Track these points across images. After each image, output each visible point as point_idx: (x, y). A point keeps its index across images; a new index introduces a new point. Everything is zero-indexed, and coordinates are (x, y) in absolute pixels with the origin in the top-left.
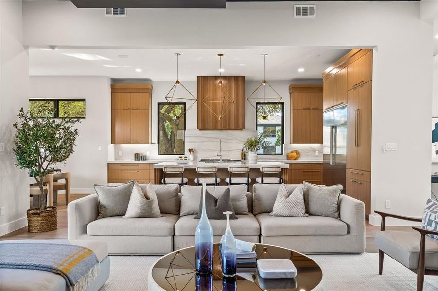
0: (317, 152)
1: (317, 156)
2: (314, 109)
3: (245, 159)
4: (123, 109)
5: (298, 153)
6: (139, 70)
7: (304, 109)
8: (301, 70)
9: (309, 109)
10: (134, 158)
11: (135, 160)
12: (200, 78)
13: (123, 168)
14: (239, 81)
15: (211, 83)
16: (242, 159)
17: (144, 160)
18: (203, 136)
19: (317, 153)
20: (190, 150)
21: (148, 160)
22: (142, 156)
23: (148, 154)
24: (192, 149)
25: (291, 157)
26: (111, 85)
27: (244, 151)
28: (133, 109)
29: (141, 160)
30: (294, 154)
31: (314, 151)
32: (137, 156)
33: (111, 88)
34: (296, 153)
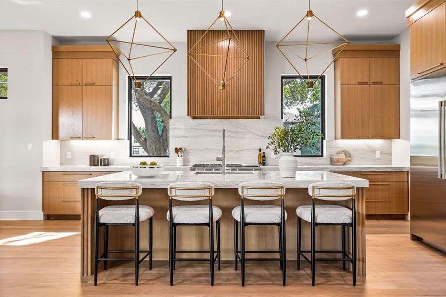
0: (378, 153)
1: (378, 159)
2: (374, 83)
3: (264, 164)
4: (72, 85)
5: (347, 154)
6: (86, 15)
7: (360, 84)
8: (362, 13)
9: (366, 83)
10: (89, 163)
11: (91, 165)
12: (192, 34)
13: (67, 179)
14: (255, 37)
15: (210, 43)
16: (260, 163)
17: (105, 165)
18: (197, 127)
19: (378, 155)
20: (177, 150)
21: (112, 165)
22: (101, 160)
23: (111, 156)
24: (181, 149)
25: (338, 160)
26: (53, 47)
27: (262, 151)
28: (86, 85)
29: (101, 165)
30: (342, 156)
31: (373, 151)
32: (95, 160)
33: (53, 52)
34: (346, 154)
